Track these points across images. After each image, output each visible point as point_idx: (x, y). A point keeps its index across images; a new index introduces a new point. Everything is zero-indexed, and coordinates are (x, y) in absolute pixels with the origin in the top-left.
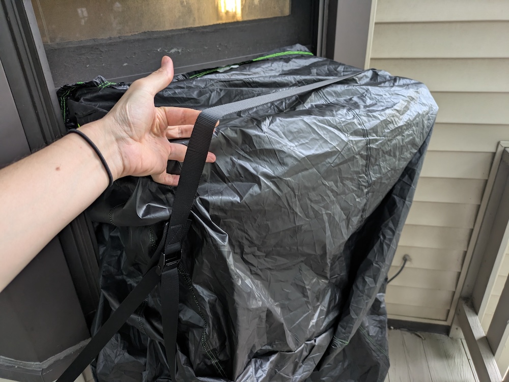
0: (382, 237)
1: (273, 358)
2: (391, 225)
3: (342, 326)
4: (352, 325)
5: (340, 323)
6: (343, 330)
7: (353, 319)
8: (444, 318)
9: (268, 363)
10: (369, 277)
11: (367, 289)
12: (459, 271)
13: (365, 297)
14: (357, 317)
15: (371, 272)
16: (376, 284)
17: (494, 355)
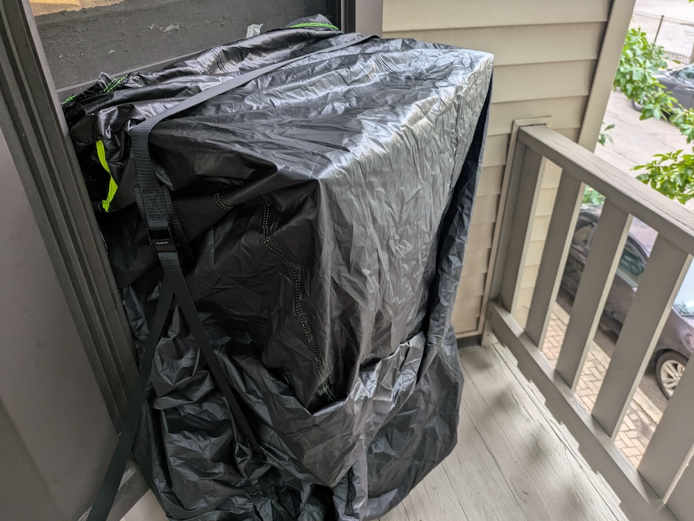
0: (460, 209)
1: (378, 366)
2: (467, 192)
3: (434, 319)
4: (444, 315)
5: (432, 316)
6: (436, 323)
7: (444, 306)
8: (474, 328)
9: (375, 372)
10: (453, 255)
11: (454, 269)
12: (485, 272)
13: (452, 279)
14: (448, 304)
15: (454, 250)
16: (462, 263)
17: (537, 346)
